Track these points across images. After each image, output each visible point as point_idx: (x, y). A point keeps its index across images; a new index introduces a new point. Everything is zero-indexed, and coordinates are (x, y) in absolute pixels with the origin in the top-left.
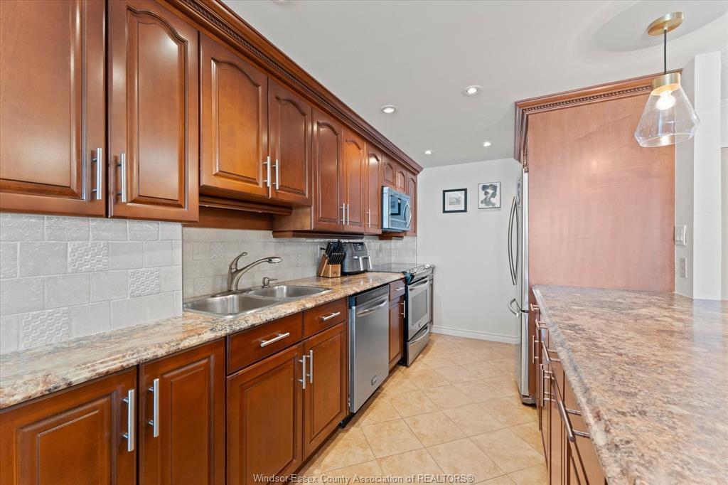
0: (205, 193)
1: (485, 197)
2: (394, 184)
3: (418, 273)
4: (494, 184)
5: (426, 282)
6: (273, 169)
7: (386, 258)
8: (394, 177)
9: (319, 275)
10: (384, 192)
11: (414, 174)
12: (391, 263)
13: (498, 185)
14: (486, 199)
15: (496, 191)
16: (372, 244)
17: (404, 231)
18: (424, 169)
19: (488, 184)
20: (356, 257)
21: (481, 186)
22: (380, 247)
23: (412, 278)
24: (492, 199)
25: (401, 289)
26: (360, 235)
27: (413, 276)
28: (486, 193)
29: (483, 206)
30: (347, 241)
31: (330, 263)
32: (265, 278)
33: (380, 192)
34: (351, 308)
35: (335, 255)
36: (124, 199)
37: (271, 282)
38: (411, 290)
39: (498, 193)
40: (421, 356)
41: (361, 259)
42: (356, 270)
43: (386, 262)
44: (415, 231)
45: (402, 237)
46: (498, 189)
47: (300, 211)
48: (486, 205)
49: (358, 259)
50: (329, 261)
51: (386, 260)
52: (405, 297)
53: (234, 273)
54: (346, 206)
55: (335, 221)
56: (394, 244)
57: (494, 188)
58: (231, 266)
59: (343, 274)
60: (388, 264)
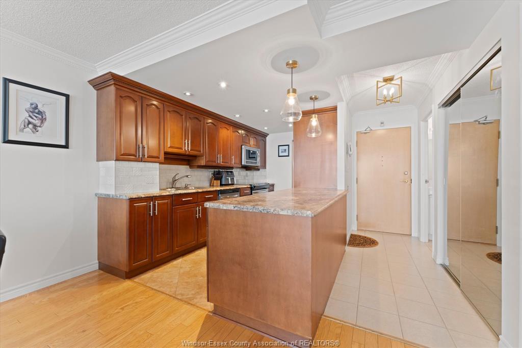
0: (166, 153)
2: (249, 143)
6: (188, 144)
8: (249, 140)
9: (210, 186)
10: (243, 148)
11: (264, 137)
18: (270, 134)
20: (228, 178)
22: (247, 174)
25: (247, 191)
26: (232, 168)
27: (254, 187)
30: (223, 170)
31: (215, 179)
32: (186, 184)
33: (239, 148)
34: (219, 195)
35: (217, 176)
36: (146, 157)
37: (188, 186)
41: (230, 178)
42: (228, 184)
44: (265, 166)
45: (259, 169)
47: (200, 158)
53: (174, 181)
54: (220, 156)
55: (215, 162)
58: (173, 178)
59: (221, 185)
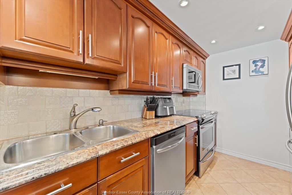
1: (255, 68)
2: (191, 63)
3: (207, 117)
4: (262, 59)
5: (212, 122)
7: (187, 107)
8: (191, 59)
9: (142, 117)
10: (184, 67)
11: (204, 59)
12: (190, 109)
13: (266, 59)
14: (256, 69)
15: (264, 63)
16: (178, 99)
17: (198, 91)
18: (210, 55)
19: (258, 59)
20: (165, 107)
21: (251, 61)
22: (183, 100)
23: (202, 121)
24: (261, 69)
25: (195, 128)
26: (170, 93)
27: (203, 120)
28: (256, 66)
29: (254, 74)
30: (159, 97)
32: (100, 120)
33: (181, 67)
34: (152, 147)
35: (151, 105)
37: (104, 123)
38: (202, 128)
39: (266, 64)
40: (209, 169)
41: (168, 108)
42: (165, 115)
43: (187, 109)
44: (205, 91)
45: (197, 95)
46: (266, 62)
47: (121, 77)
48: (256, 73)
49: (166, 108)
50: (147, 109)
51: (187, 108)
52: (198, 133)
54: (155, 74)
55: (147, 84)
56: (192, 99)
57: (263, 61)
58: (71, 113)
59: (156, 117)
60: (188, 110)
